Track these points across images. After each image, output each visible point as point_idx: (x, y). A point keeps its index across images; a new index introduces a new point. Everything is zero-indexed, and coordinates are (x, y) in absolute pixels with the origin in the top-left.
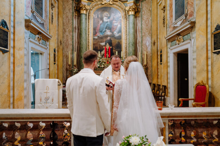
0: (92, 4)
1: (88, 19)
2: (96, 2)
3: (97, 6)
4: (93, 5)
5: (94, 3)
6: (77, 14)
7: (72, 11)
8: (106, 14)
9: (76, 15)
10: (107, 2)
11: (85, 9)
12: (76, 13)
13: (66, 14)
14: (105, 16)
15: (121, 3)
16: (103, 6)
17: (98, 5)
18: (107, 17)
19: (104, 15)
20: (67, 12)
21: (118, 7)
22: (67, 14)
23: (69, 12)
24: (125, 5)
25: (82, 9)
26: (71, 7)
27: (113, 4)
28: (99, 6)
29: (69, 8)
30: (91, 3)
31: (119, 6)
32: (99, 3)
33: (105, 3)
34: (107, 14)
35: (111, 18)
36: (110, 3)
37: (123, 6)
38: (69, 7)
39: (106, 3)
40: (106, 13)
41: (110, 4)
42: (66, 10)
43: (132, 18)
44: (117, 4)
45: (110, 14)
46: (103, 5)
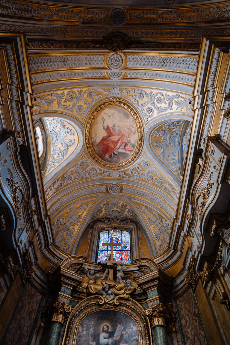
0: (80, 305)
1: (66, 337)
2: (88, 300)
3: (89, 309)
4: (82, 307)
5: (83, 302)
6: (44, 325)
7: (34, 317)
8: (105, 327)
9: (42, 325)
10: (109, 302)
11: (61, 313)
12: (42, 321)
13: (20, 320)
14: (103, 331)
15: (135, 304)
16: (101, 308)
17: (91, 306)
18: (107, 332)
19: (101, 329)
20: (23, 318)
21: (130, 311)
22: (22, 321)
23: (28, 317)
24: (144, 307)
25: (57, 312)
26: (36, 307)
27: (121, 304)
28: (94, 308)
29: (31, 310)
30: (78, 302)
31: (132, 309)
32: (94, 302)
33: (105, 303)
34: (108, 327)
35: (115, 335)
36: (114, 302)
37: (141, 308)
38: (32, 307)
39: (107, 303)
40: (105, 325)
41: (115, 305)
42: (22, 312)
43: (160, 333)
44: (128, 304)
45: (114, 327)
46: (101, 305)
